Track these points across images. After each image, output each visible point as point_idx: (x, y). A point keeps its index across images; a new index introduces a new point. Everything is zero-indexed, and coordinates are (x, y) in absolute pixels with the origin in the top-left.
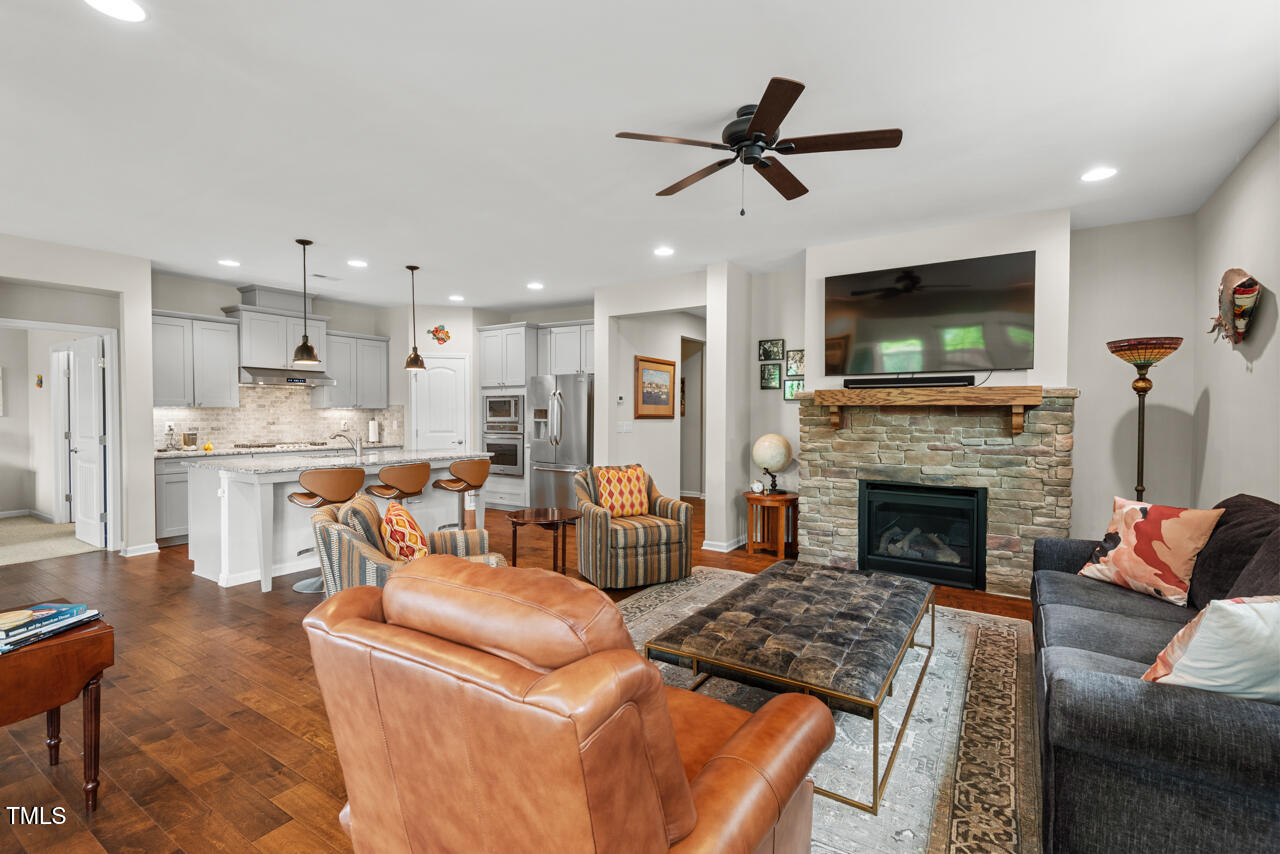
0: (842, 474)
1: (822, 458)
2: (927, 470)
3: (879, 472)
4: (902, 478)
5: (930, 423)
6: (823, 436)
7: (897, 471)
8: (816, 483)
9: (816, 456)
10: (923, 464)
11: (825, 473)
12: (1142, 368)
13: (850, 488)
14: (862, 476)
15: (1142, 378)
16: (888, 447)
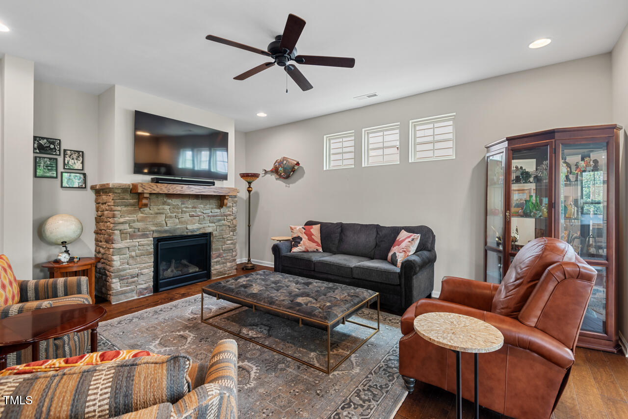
0: (144, 236)
1: (131, 227)
2: (189, 227)
3: (166, 231)
4: (178, 233)
5: (190, 203)
6: (130, 213)
7: (175, 230)
8: (127, 245)
9: (127, 226)
10: (187, 224)
11: (132, 237)
12: (250, 183)
13: (148, 244)
14: (156, 235)
15: (250, 187)
16: (171, 217)
